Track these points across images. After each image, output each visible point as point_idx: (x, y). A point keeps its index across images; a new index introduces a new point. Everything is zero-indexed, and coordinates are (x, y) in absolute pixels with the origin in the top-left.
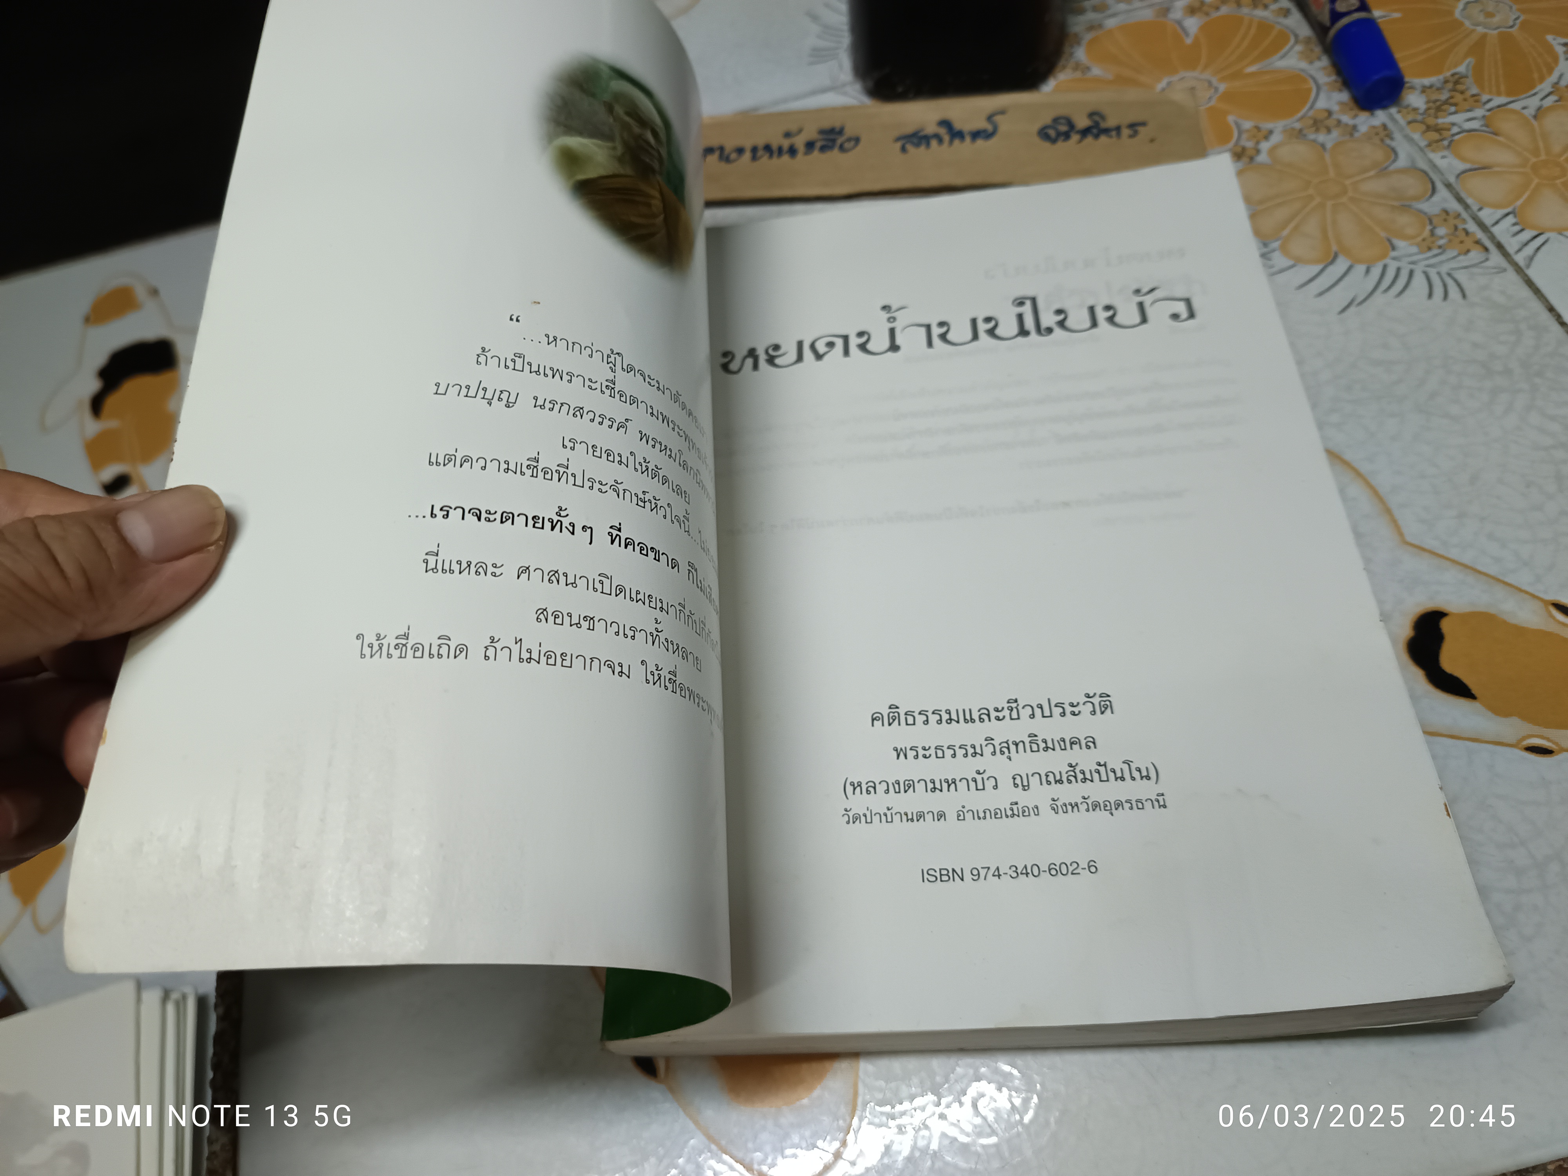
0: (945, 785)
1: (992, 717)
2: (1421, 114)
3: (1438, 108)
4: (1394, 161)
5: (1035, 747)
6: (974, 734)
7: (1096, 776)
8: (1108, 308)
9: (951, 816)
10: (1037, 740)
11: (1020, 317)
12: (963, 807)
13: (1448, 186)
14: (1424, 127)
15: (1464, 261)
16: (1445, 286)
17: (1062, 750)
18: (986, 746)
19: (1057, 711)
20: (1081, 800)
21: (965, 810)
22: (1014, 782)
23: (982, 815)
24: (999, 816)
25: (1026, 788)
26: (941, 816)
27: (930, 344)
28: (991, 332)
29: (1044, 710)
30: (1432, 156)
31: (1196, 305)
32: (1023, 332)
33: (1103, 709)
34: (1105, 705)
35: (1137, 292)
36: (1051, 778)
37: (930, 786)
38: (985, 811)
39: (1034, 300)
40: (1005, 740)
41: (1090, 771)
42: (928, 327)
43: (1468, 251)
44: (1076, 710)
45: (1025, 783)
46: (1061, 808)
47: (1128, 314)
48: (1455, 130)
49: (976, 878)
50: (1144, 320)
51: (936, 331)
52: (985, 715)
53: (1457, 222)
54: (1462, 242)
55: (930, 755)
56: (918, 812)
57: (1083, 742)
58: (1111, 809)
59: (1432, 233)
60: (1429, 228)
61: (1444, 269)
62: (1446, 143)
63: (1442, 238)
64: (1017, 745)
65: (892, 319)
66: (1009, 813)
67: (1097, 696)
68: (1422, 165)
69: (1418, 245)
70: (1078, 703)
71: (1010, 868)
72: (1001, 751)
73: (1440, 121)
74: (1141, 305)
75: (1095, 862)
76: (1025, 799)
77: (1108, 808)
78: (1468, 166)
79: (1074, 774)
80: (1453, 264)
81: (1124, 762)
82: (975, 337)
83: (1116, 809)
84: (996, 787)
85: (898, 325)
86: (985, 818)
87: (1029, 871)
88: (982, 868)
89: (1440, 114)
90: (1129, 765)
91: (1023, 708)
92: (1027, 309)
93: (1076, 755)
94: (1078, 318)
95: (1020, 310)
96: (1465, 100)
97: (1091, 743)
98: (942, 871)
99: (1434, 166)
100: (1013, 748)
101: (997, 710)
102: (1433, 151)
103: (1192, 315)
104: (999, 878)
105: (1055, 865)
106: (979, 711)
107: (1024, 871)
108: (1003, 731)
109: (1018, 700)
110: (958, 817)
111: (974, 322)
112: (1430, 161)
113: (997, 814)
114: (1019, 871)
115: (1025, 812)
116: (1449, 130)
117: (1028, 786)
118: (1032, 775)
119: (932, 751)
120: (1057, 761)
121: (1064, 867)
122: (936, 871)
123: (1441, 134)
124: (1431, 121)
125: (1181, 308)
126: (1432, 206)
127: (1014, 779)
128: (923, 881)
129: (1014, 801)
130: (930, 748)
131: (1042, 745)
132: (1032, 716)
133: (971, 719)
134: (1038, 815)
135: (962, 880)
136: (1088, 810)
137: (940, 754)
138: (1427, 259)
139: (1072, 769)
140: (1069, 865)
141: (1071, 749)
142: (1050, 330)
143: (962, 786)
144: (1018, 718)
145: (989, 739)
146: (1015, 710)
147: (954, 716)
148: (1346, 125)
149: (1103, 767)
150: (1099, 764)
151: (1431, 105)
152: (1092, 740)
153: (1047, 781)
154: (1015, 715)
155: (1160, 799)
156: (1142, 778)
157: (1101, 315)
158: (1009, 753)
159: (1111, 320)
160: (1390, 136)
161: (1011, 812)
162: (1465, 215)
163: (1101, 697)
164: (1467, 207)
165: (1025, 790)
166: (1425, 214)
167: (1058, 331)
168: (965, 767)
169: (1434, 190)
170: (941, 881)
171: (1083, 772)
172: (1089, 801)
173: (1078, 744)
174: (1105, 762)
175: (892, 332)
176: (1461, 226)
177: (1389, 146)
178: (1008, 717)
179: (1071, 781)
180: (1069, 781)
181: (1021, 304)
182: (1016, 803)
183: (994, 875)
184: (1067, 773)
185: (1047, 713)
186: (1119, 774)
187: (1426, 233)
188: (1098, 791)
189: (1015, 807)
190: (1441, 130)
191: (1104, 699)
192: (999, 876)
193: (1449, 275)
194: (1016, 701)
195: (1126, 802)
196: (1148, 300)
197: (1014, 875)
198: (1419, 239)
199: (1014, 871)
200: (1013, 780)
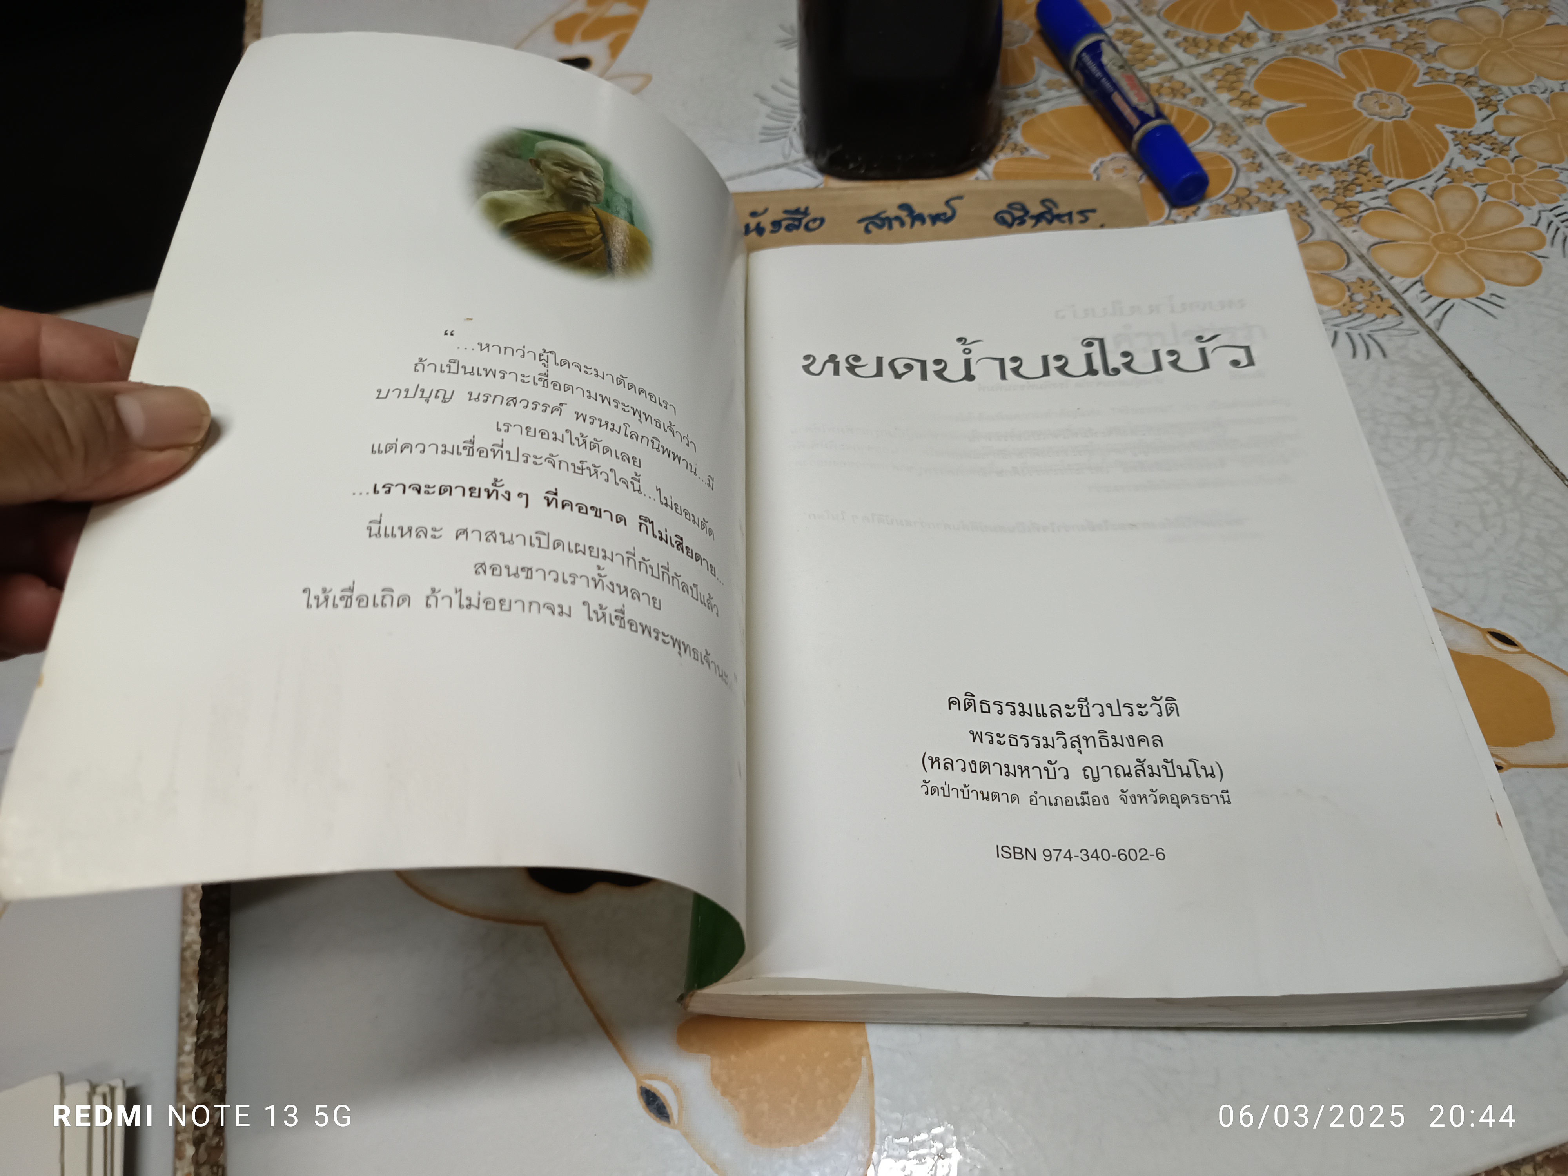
0: (1018, 772)
1: (1064, 714)
2: (1331, 193)
3: (1346, 188)
4: (1311, 235)
5: (1104, 743)
6: (1047, 727)
7: (1163, 772)
8: (1171, 353)
9: (1025, 799)
10: (1107, 736)
11: (1089, 356)
12: (1036, 793)
13: (1361, 257)
14: (1335, 206)
15: (1381, 324)
16: (1367, 346)
17: (1130, 746)
18: (1057, 739)
19: (1125, 711)
20: (1148, 793)
21: (1037, 796)
22: (1084, 773)
23: (1053, 801)
24: (1070, 803)
25: (1096, 779)
26: (1015, 798)
27: (1003, 376)
28: (1061, 369)
29: (1113, 709)
30: (1344, 230)
31: (1255, 353)
32: (1092, 371)
33: (1169, 712)
34: (1171, 707)
35: (1199, 338)
36: (1120, 771)
37: (1005, 770)
38: (1057, 798)
39: (1101, 341)
40: (1076, 735)
41: (1158, 766)
42: (1002, 361)
43: (1385, 315)
44: (1144, 711)
45: (1095, 775)
46: (1130, 799)
47: (1190, 358)
48: (1362, 207)
49: (1048, 858)
50: (1206, 366)
51: (1009, 365)
52: (1055, 712)
53: (1372, 289)
54: (1378, 307)
55: (1005, 742)
56: (994, 792)
57: (1151, 741)
58: (1178, 803)
59: (1352, 300)
60: (1348, 294)
61: (1365, 331)
62: (1355, 219)
63: (1360, 303)
64: (1087, 740)
65: (967, 351)
66: (1080, 801)
67: (1164, 699)
68: (1336, 238)
69: (1339, 309)
70: (1146, 705)
71: (1081, 852)
72: (1072, 745)
73: (1348, 199)
74: (1203, 351)
75: (1163, 850)
76: (1094, 789)
77: (1176, 801)
78: (1377, 240)
79: (1142, 768)
80: (1372, 327)
81: (1189, 761)
82: (1046, 373)
83: (1183, 802)
84: (1067, 777)
85: (973, 357)
86: (1056, 804)
87: (1099, 855)
88: (1054, 850)
89: (1348, 192)
90: (1195, 763)
91: (1093, 706)
92: (1095, 350)
93: (1143, 751)
94: (1143, 361)
95: (1089, 350)
96: (1369, 181)
97: (1158, 741)
98: (1016, 849)
99: (1348, 239)
100: (1083, 742)
101: (1067, 707)
102: (1345, 226)
103: (1251, 363)
104: (1070, 860)
105: (1125, 851)
106: (1051, 707)
107: (1095, 855)
108: (1074, 727)
109: (1088, 699)
110: (1031, 801)
111: (1045, 358)
112: (1343, 235)
113: (1068, 801)
114: (1090, 855)
115: (1094, 801)
116: (1357, 207)
117: (1098, 777)
118: (1102, 768)
119: (1006, 739)
120: (1127, 757)
121: (1132, 853)
122: (1010, 849)
123: (1350, 211)
124: (1341, 199)
125: (1241, 355)
126: (1349, 275)
127: (1085, 771)
128: (998, 856)
129: (1085, 791)
130: (1004, 735)
131: (1112, 741)
132: (1102, 714)
133: (1043, 714)
134: (1108, 804)
135: (1035, 859)
136: (1156, 802)
137: (1014, 742)
138: (1349, 322)
139: (1140, 764)
140: (1138, 852)
141: (1140, 746)
142: (1117, 371)
143: (1034, 773)
144: (1089, 716)
145: (1060, 733)
146: (1085, 708)
147: (1027, 710)
148: (1266, 202)
149: (1171, 764)
150: (1166, 761)
151: (1339, 185)
152: (1159, 738)
153: (1117, 774)
154: (1085, 712)
155: (1225, 795)
156: (1207, 776)
157: (1166, 359)
158: (1080, 747)
159: (1174, 364)
160: (1305, 212)
161: (1082, 801)
162: (1378, 283)
163: (1167, 700)
164: (1379, 275)
165: (1095, 781)
166: (1343, 281)
167: (1124, 372)
168: (1037, 757)
169: (1349, 261)
170: (1015, 858)
171: (1151, 767)
172: (1157, 794)
173: (1146, 742)
174: (1172, 760)
175: (967, 362)
176: (1376, 293)
177: (1305, 221)
178: (1078, 714)
179: (1140, 775)
180: (1138, 775)
181: (1090, 344)
182: (1087, 793)
183: (1065, 857)
184: (1135, 767)
185: (1116, 712)
186: (1185, 771)
187: (1346, 299)
188: (1165, 785)
189: (1085, 796)
190: (1351, 207)
191: (1171, 702)
192: (1070, 858)
193: (1369, 336)
194: (1086, 700)
195: (1192, 796)
196: (1209, 346)
197: (1085, 858)
198: (1340, 304)
199: (1085, 855)
200: (1083, 771)
